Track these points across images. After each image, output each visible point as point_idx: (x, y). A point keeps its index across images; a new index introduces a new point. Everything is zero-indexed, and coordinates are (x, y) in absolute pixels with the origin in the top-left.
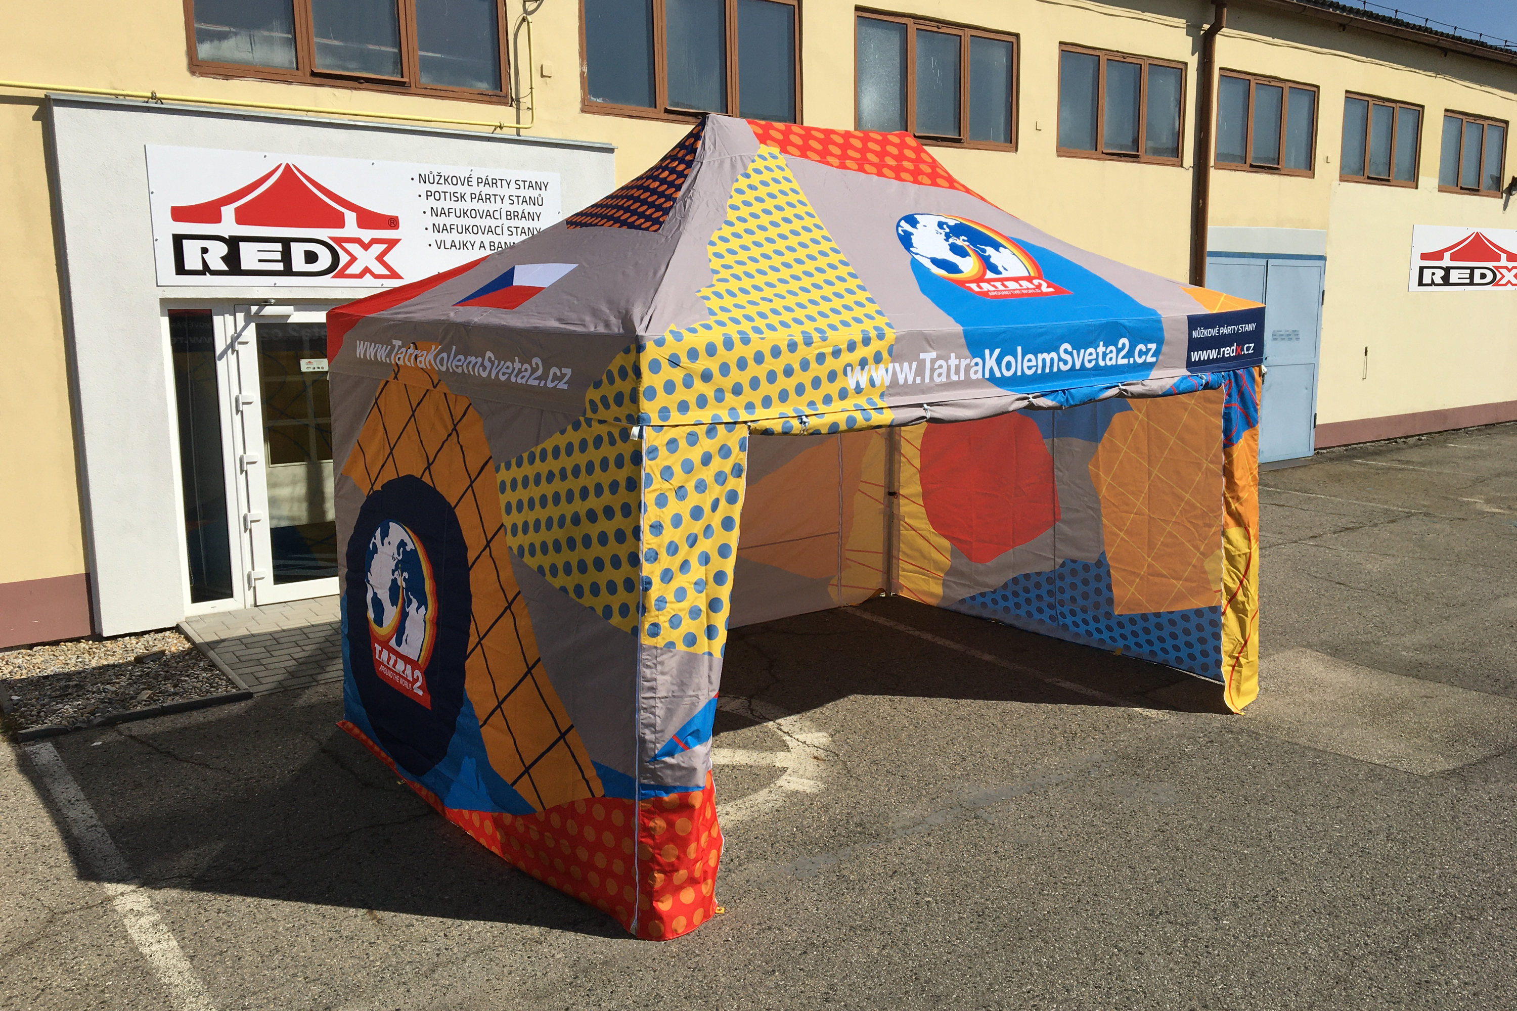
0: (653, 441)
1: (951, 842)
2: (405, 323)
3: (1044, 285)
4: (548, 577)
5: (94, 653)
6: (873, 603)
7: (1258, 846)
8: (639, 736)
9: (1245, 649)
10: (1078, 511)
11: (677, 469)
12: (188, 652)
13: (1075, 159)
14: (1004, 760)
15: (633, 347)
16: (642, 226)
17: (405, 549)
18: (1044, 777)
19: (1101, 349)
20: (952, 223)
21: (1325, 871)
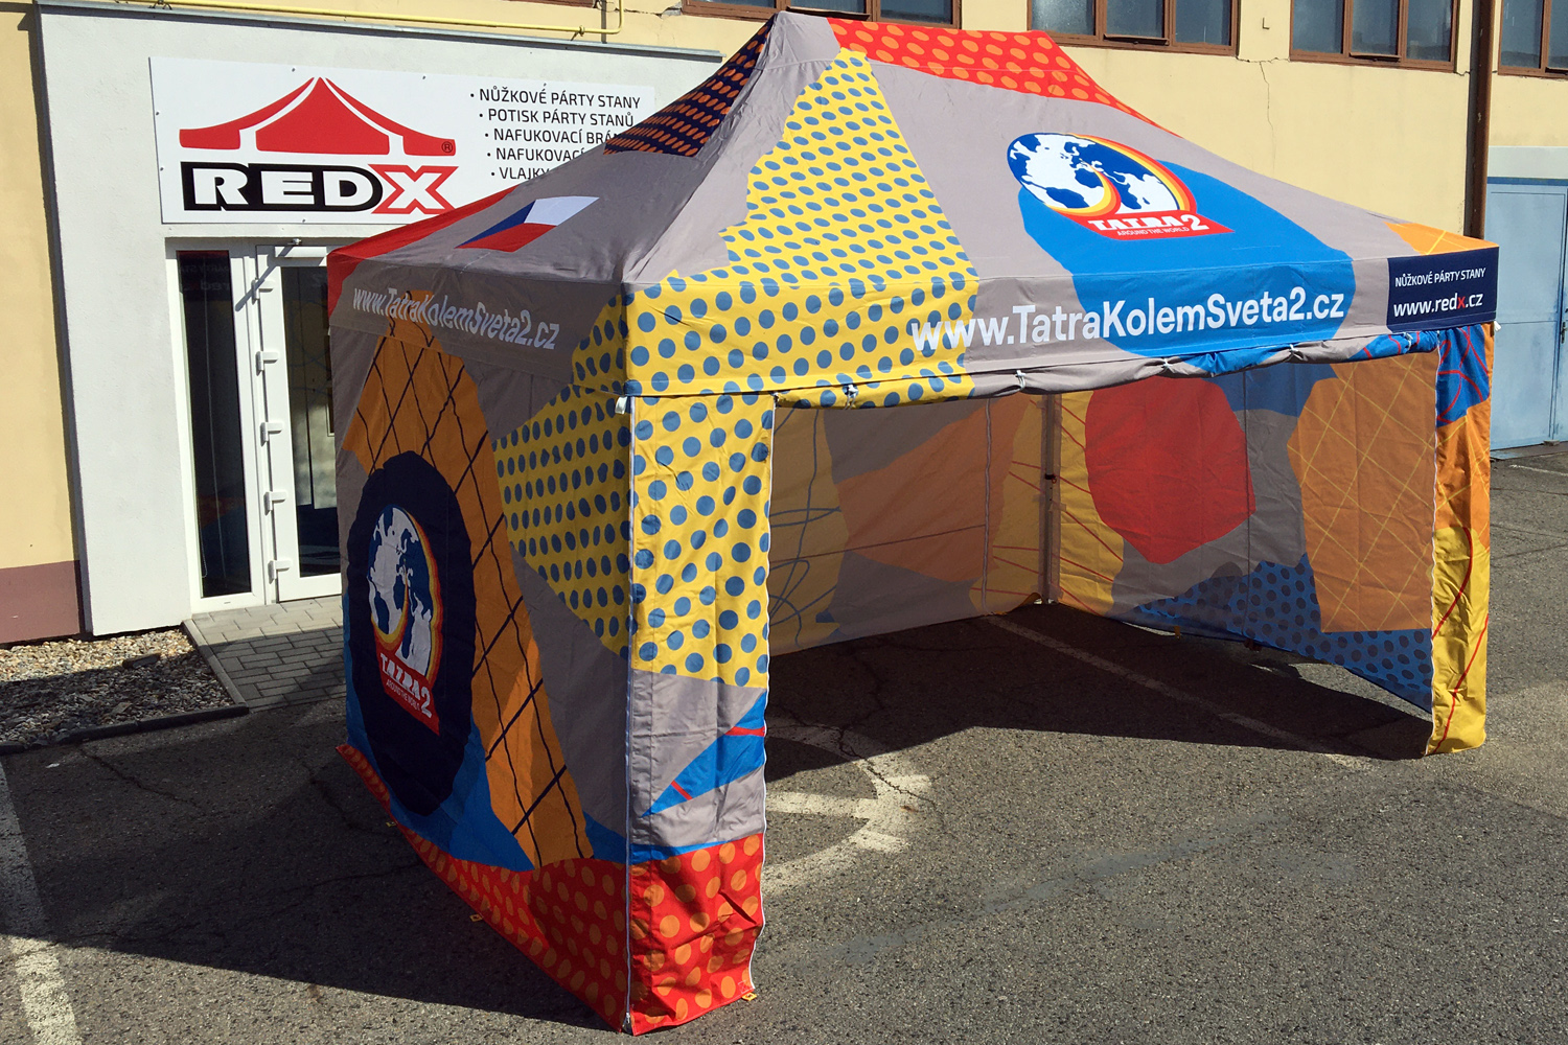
0: (645, 416)
1: (1051, 924)
2: (402, 267)
3: (1196, 221)
4: (550, 581)
5: (81, 655)
6: (1025, 612)
7: (1446, 943)
8: (630, 786)
9: (1463, 683)
10: (1276, 502)
11: (678, 450)
12: (186, 657)
13: (1313, 64)
14: (1144, 817)
15: (619, 297)
16: (679, 151)
17: (409, 541)
18: (1190, 841)
19: (1266, 301)
20: (1084, 144)
21: (1527, 981)
